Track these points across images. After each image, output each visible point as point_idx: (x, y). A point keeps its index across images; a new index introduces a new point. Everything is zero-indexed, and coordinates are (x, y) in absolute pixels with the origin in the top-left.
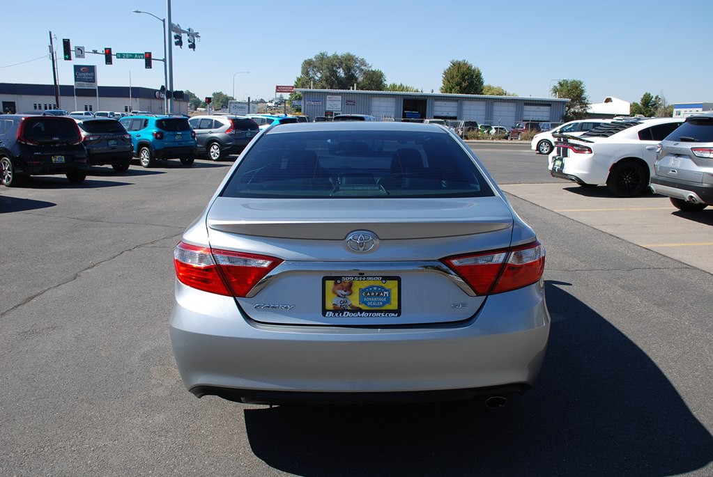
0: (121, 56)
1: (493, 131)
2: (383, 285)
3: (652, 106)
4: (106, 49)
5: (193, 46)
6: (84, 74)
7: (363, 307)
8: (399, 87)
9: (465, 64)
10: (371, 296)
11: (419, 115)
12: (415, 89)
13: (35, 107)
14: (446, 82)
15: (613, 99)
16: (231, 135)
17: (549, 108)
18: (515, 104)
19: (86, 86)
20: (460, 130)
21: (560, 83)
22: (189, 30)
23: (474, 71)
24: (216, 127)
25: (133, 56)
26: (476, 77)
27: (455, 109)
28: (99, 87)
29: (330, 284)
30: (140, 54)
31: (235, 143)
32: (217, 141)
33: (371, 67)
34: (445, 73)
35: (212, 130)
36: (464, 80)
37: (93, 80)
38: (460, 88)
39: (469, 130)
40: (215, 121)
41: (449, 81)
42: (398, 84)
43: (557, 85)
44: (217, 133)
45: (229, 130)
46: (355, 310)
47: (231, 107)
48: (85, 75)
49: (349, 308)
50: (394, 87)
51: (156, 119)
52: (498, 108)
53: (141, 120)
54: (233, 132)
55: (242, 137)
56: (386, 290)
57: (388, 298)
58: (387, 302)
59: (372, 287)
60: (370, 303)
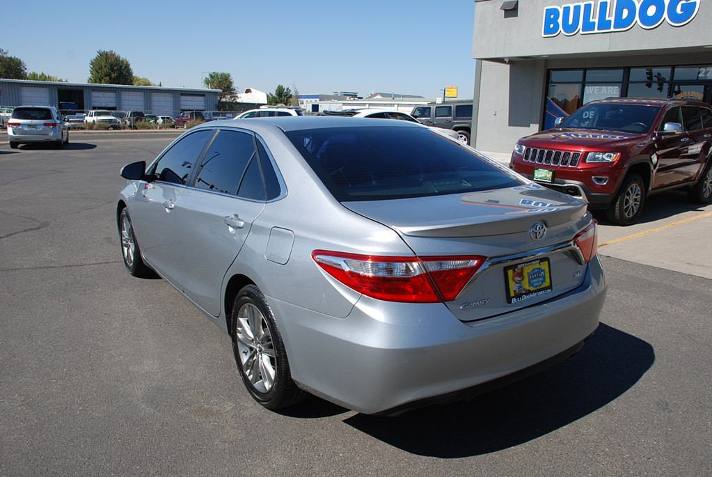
1: (160, 121)
2: (540, 266)
3: (285, 96)
7: (532, 289)
8: (40, 76)
9: (113, 55)
10: (535, 278)
11: (77, 106)
12: (59, 79)
14: (94, 72)
15: (252, 89)
17: (203, 98)
18: (172, 95)
20: (127, 121)
21: (211, 75)
23: (122, 62)
26: (126, 67)
27: (114, 100)
29: (510, 272)
33: (6, 53)
34: (92, 63)
36: (112, 69)
38: (110, 79)
39: (137, 120)
41: (97, 72)
42: (39, 73)
43: (209, 77)
46: (528, 292)
49: (524, 292)
50: (34, 76)
52: (156, 98)
56: (542, 271)
57: (544, 277)
58: (544, 281)
59: (534, 270)
60: (535, 284)
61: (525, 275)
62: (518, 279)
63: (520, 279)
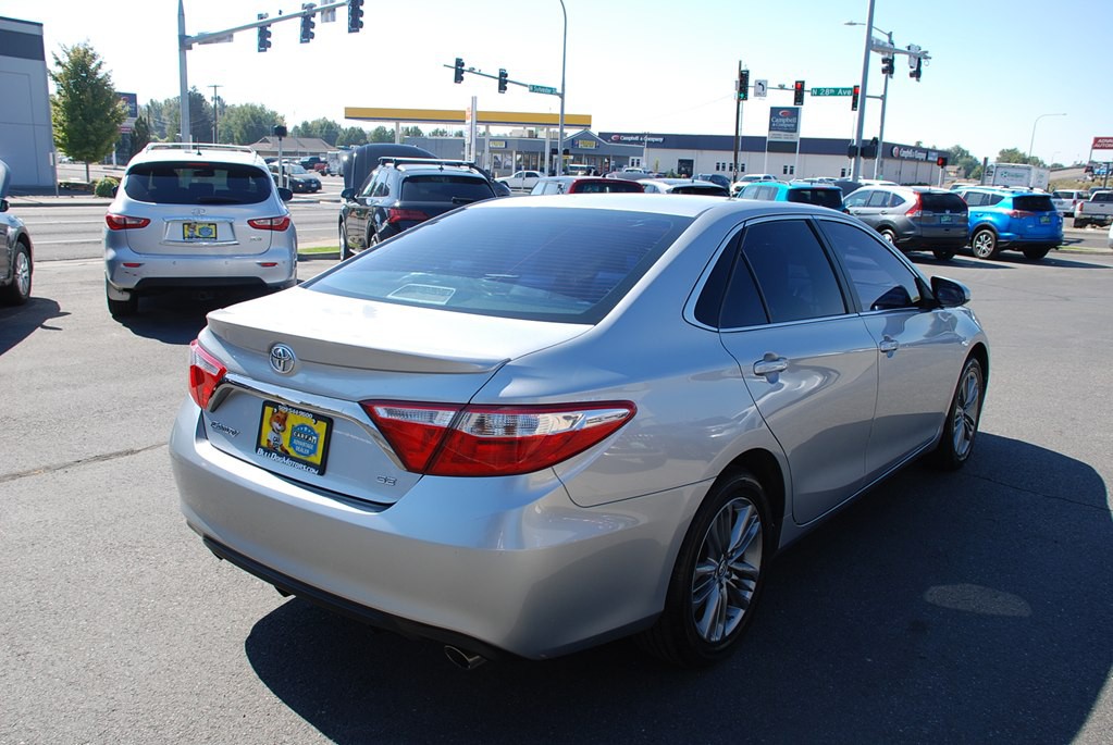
0: (818, 92)
2: (314, 426)
4: (797, 82)
5: (917, 74)
6: (783, 120)
7: (292, 452)
10: (301, 440)
13: (718, 168)
16: (913, 219)
19: (783, 137)
22: (909, 48)
24: (893, 205)
25: (835, 92)
28: (801, 139)
29: (269, 410)
30: (845, 89)
31: (920, 234)
32: (891, 229)
35: (886, 209)
37: (795, 129)
40: (894, 195)
44: (895, 216)
45: (911, 211)
46: (285, 454)
47: (998, 174)
48: (784, 122)
49: (279, 450)
51: (790, 187)
53: (769, 188)
54: (917, 214)
55: (934, 224)
56: (316, 435)
57: (315, 446)
58: (313, 452)
59: (303, 426)
60: (298, 448)
61: (289, 426)
62: (276, 425)
63: (279, 428)
